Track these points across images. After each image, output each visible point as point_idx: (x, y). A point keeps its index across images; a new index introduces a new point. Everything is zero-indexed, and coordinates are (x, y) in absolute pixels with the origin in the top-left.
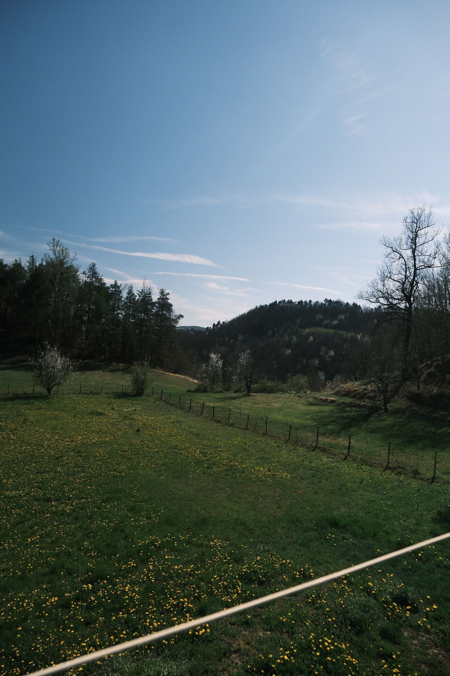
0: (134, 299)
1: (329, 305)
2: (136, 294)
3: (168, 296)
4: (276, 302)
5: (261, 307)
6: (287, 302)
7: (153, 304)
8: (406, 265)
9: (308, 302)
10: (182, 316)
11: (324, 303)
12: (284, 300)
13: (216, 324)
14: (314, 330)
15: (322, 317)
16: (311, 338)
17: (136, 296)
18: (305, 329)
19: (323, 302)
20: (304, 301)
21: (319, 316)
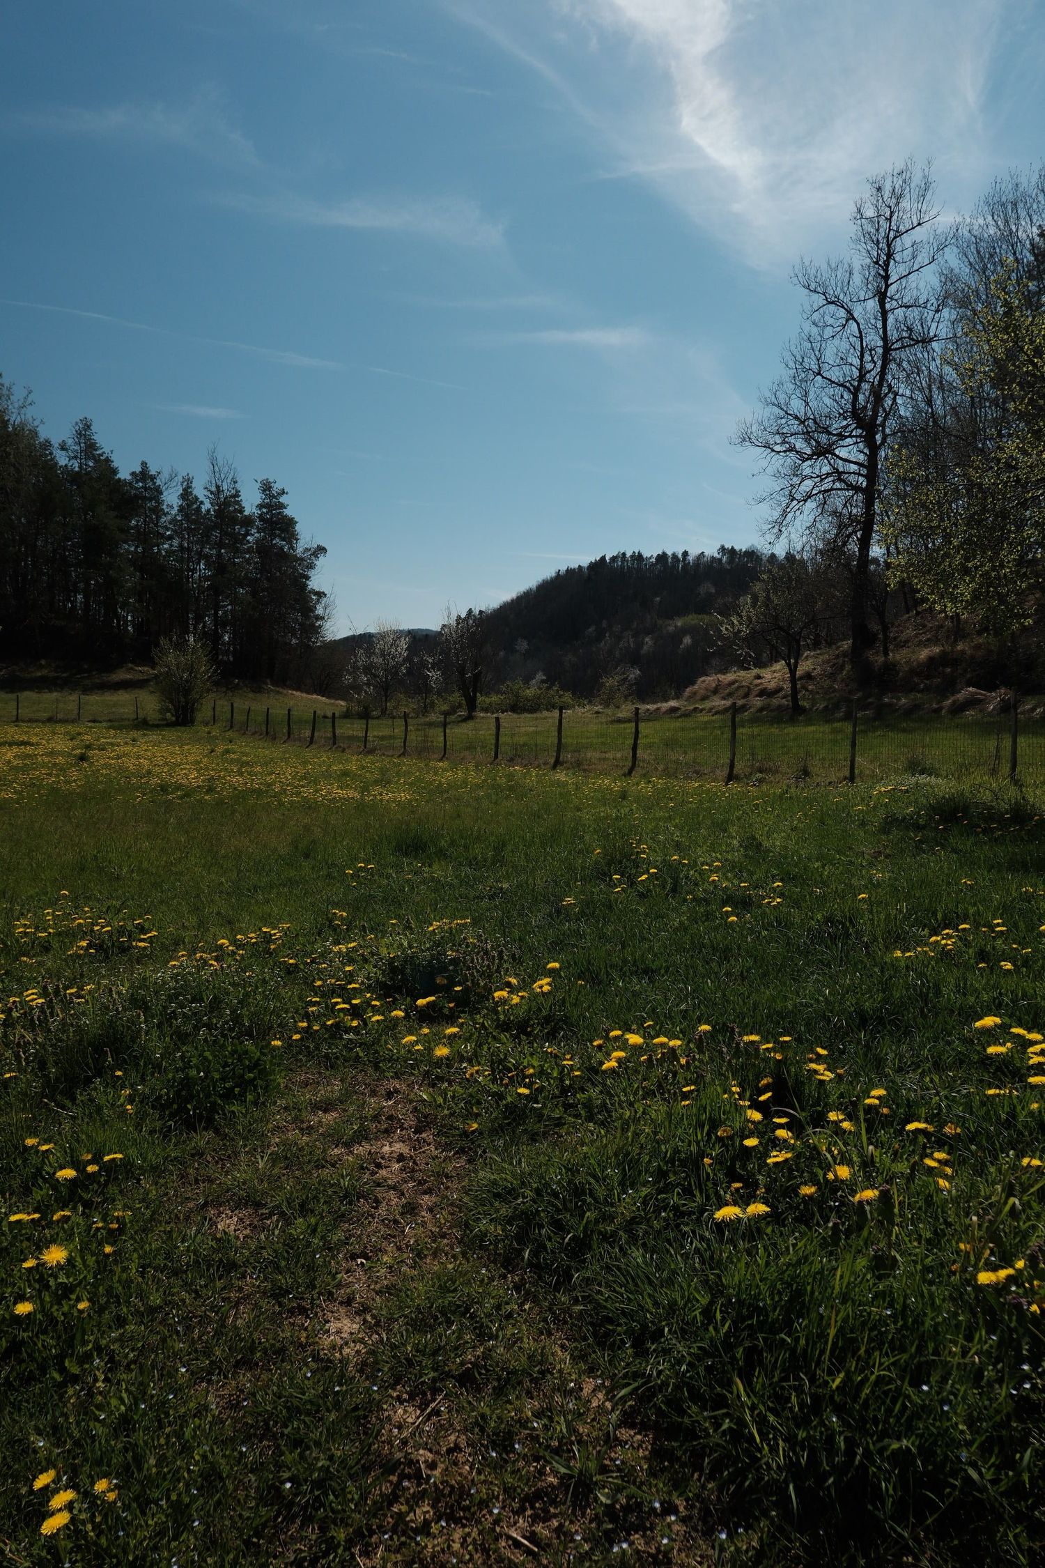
0: (199, 508)
1: (731, 560)
2: (201, 498)
3: (283, 499)
4: (603, 558)
5: (570, 572)
6: (631, 556)
7: (248, 521)
8: (861, 337)
9: (680, 556)
10: (321, 550)
11: (718, 556)
12: (624, 554)
13: (463, 616)
14: (692, 619)
15: (713, 590)
16: (687, 640)
17: (202, 503)
18: (672, 618)
19: (716, 555)
20: (669, 553)
21: (708, 588)
